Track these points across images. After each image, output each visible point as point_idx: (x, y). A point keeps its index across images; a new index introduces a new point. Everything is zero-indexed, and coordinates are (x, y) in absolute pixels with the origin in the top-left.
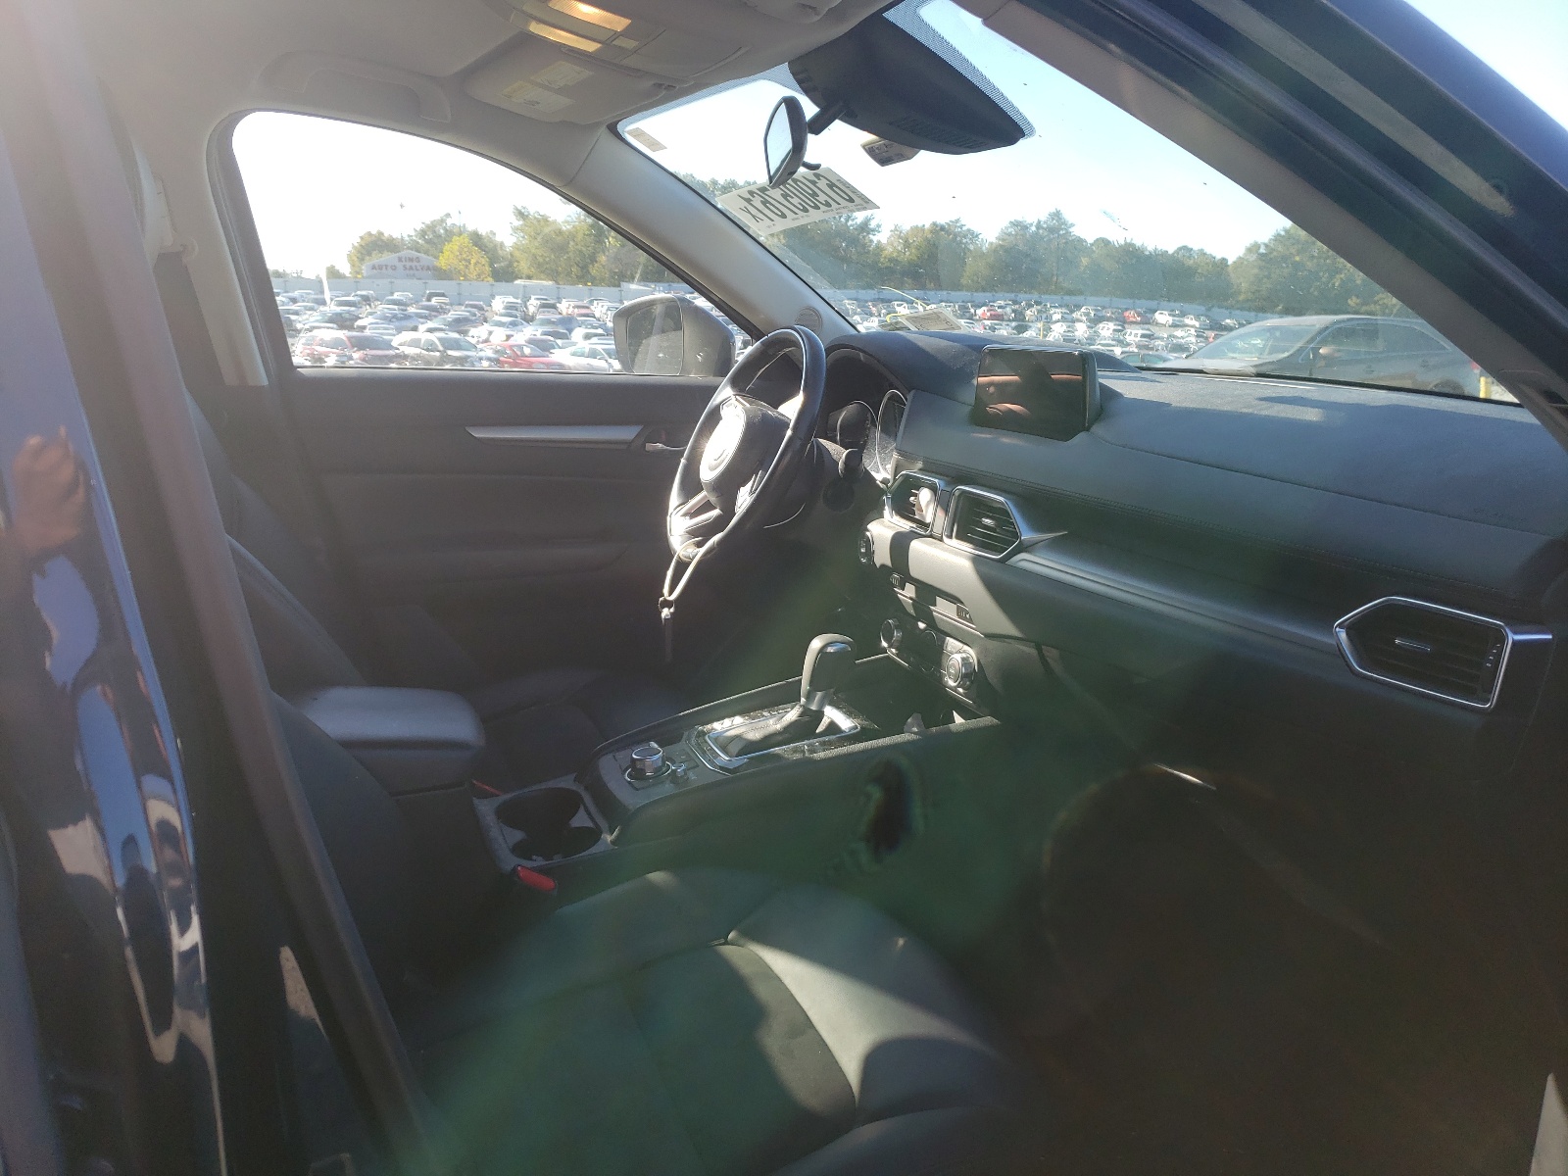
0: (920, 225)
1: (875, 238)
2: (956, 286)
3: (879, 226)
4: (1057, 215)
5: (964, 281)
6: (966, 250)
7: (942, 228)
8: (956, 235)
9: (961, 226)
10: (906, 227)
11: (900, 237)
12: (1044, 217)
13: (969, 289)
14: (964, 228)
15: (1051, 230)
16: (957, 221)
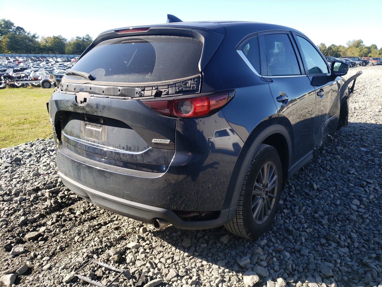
0: (50, 36)
1: (36, 40)
2: (64, 53)
3: (38, 36)
4: (88, 35)
5: (66, 52)
6: (64, 44)
7: (56, 38)
8: (60, 39)
9: (62, 37)
10: (46, 37)
11: (44, 40)
12: (85, 36)
13: (68, 54)
14: (63, 38)
15: (87, 39)
16: (60, 36)
